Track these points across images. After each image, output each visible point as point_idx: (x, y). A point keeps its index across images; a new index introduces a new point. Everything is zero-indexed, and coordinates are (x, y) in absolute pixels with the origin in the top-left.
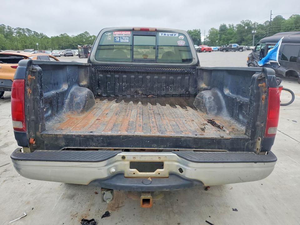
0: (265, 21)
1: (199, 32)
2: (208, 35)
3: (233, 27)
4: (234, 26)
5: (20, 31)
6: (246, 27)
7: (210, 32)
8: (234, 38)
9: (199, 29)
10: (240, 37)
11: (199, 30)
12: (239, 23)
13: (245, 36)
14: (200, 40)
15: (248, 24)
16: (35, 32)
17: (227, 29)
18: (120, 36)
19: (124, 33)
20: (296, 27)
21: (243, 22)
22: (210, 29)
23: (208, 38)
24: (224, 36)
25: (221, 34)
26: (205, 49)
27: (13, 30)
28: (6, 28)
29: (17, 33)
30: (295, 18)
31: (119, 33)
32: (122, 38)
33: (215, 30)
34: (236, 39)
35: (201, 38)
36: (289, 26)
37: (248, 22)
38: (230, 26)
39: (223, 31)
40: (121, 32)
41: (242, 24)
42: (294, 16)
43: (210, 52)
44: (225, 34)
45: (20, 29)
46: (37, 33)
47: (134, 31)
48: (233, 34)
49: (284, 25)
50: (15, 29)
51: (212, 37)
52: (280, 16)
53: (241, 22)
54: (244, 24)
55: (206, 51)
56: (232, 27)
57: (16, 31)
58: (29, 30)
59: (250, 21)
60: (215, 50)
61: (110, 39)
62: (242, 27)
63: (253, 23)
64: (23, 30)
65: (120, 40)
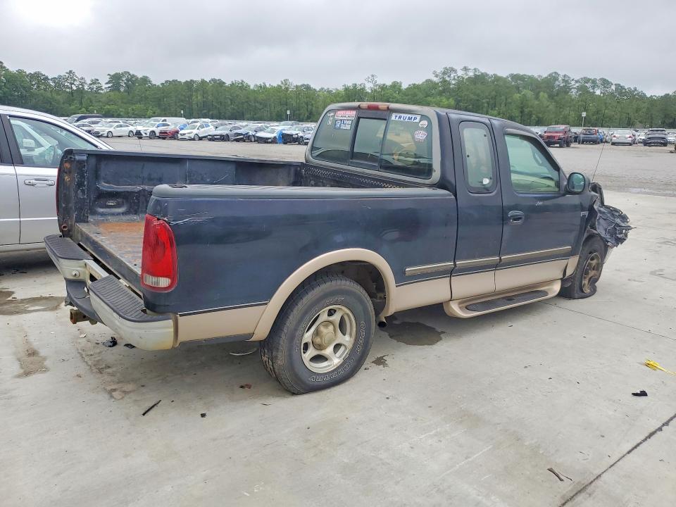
5: (586, 85)
16: (619, 85)
19: (348, 113)
27: (573, 83)
28: (560, 79)
29: (579, 89)
40: (345, 112)
45: (587, 81)
46: (623, 88)
47: (361, 111)
50: (577, 82)
57: (577, 85)
58: (605, 83)
64: (594, 82)
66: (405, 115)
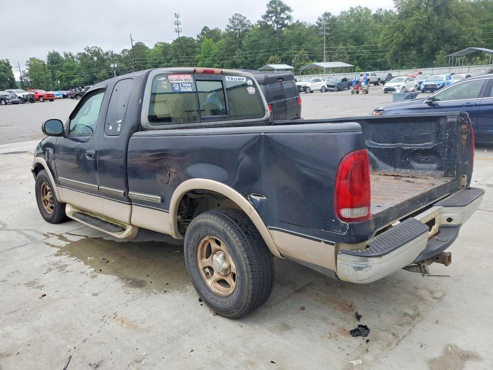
0: (122, 50)
1: (8, 64)
2: (27, 71)
3: (73, 57)
4: (73, 55)
6: (95, 58)
7: (30, 65)
8: (78, 75)
9: (5, 59)
10: (88, 73)
11: (6, 62)
12: (82, 51)
13: (96, 72)
14: (13, 79)
15: (97, 53)
17: (63, 60)
18: (178, 82)
19: (182, 76)
20: (165, 59)
21: (89, 50)
22: (29, 60)
23: (27, 75)
24: (58, 73)
25: (53, 70)
26: (40, 96)
30: (161, 47)
31: (176, 76)
32: (182, 86)
33: (39, 61)
34: (82, 77)
35: (13, 75)
36: (157, 59)
37: (97, 50)
38: (66, 55)
39: (55, 64)
40: (178, 76)
41: (87, 53)
42: (160, 43)
43: (52, 100)
44: (60, 69)
47: (196, 74)
48: (75, 68)
49: (150, 57)
51: (36, 75)
52: (141, 43)
53: (85, 49)
54: (91, 53)
55: (44, 100)
56: (70, 57)
59: (99, 48)
60: (58, 97)
61: (165, 87)
62: (89, 58)
63: (105, 52)
65: (179, 88)
66: (235, 77)
